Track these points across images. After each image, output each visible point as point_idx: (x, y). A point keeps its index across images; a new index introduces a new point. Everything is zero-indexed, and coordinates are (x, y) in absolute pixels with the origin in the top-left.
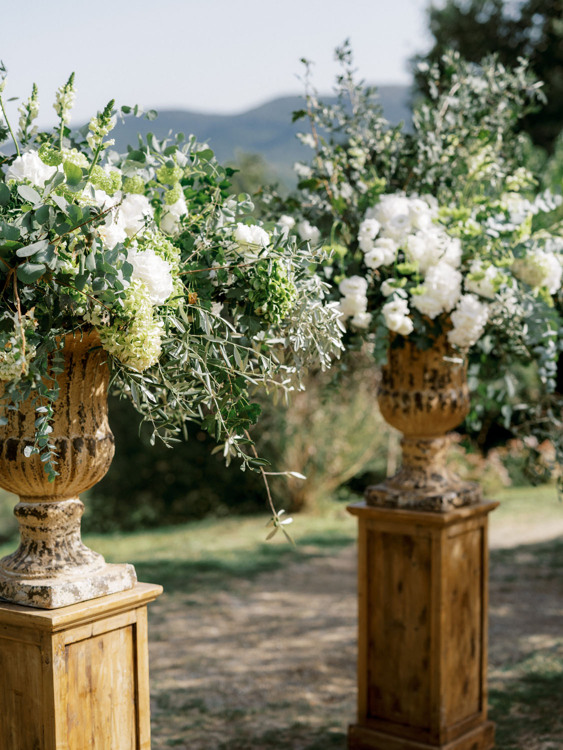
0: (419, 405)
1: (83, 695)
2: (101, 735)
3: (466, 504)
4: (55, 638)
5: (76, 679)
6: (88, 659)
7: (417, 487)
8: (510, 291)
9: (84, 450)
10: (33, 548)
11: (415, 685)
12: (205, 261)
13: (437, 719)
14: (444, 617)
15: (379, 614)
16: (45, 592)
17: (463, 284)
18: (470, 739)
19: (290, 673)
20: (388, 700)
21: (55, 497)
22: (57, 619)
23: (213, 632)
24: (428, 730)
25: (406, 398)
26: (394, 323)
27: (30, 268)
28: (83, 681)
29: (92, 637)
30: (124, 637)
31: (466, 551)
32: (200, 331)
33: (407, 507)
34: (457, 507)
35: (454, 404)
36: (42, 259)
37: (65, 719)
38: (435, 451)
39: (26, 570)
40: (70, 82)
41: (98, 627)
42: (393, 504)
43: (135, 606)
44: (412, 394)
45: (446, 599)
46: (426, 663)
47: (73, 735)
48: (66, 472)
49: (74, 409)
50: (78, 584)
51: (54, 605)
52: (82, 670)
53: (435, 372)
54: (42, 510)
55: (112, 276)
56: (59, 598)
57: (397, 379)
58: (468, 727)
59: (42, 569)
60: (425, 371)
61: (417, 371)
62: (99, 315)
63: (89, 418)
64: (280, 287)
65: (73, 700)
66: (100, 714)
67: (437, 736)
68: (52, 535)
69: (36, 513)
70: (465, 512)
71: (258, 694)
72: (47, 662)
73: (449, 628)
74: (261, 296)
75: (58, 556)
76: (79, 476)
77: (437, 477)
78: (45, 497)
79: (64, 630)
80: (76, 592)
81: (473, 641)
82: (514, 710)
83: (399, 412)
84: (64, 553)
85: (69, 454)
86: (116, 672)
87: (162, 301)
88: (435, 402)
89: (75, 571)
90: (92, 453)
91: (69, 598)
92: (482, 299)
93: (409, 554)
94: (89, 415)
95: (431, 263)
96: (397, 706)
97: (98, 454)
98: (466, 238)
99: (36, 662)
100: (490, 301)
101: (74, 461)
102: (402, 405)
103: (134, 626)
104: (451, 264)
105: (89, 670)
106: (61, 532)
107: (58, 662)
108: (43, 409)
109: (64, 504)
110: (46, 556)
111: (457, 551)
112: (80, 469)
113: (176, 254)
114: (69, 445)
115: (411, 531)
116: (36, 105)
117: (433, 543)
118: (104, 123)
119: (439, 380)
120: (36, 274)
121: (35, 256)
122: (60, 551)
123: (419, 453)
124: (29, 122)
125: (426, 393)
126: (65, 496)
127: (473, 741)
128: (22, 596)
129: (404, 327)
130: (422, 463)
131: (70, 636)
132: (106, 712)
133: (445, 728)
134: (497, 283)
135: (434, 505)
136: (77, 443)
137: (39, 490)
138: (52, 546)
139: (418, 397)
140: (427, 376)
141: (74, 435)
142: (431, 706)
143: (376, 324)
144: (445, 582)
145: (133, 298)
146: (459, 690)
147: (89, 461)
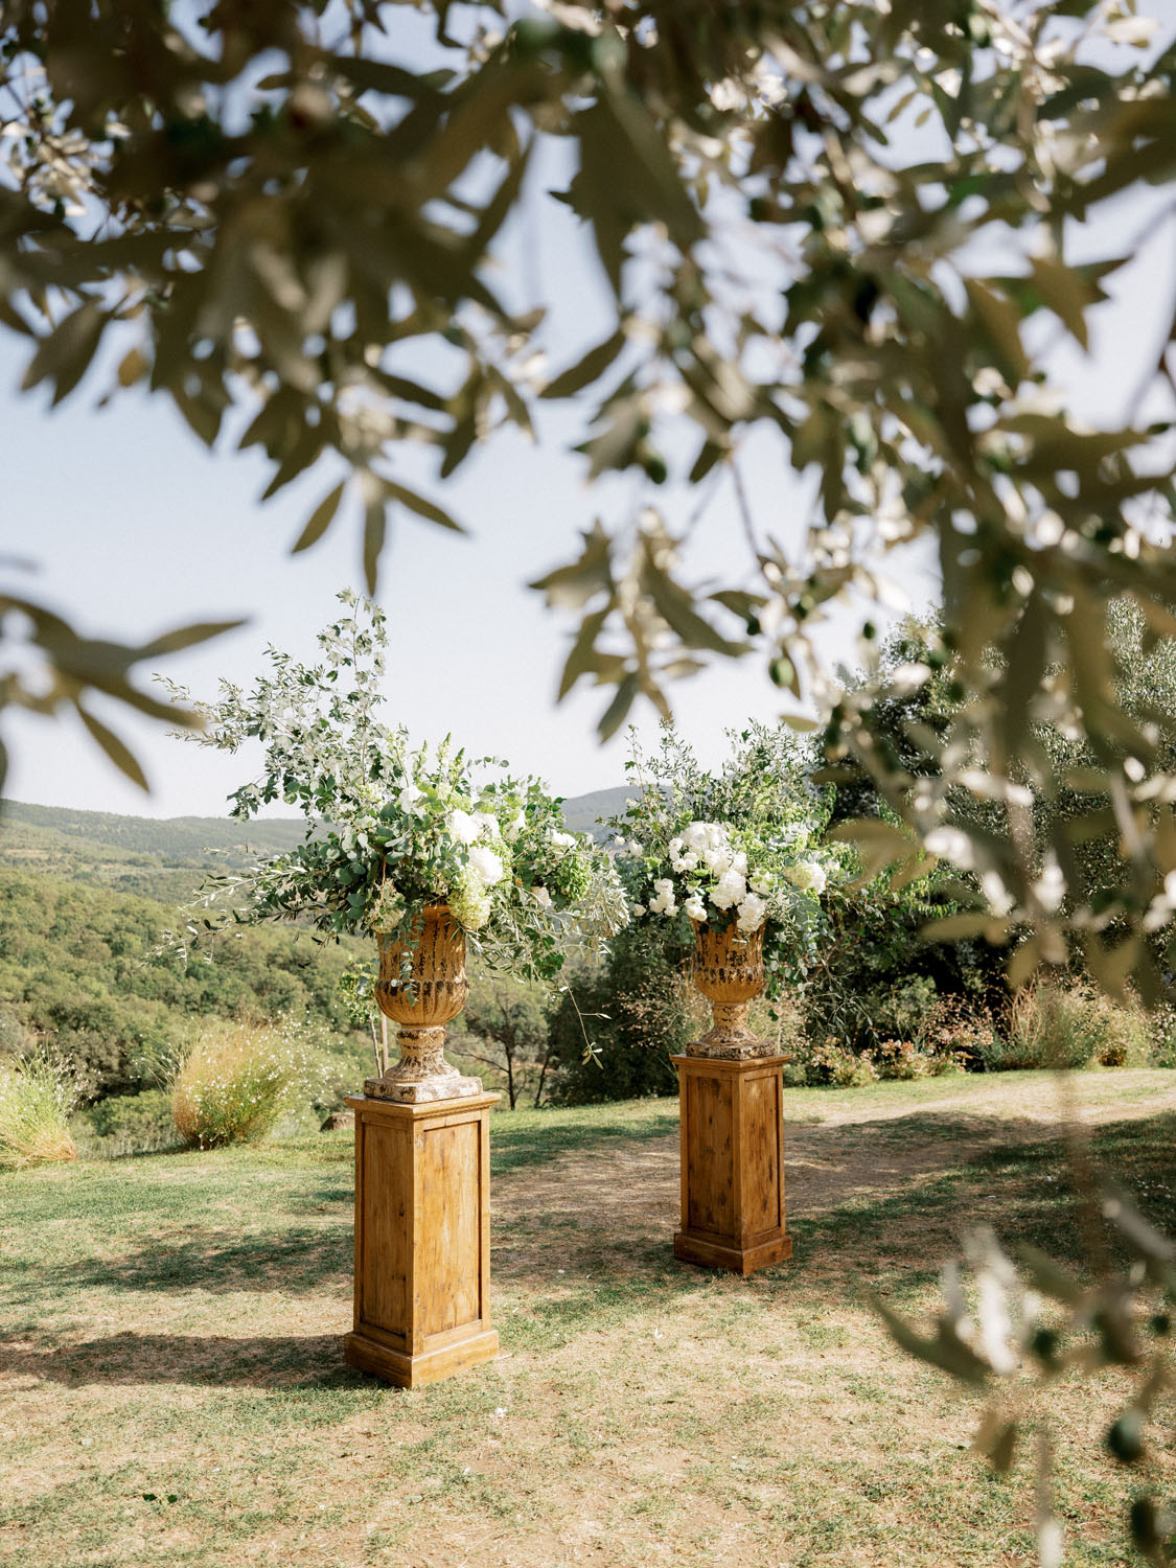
0: (723, 978)
1: (437, 1171)
2: (451, 1202)
3: (761, 1056)
4: (416, 1124)
5: (432, 1157)
6: (443, 1144)
7: (723, 1042)
8: (781, 890)
9: (444, 989)
10: (408, 1061)
11: (723, 1200)
12: (530, 858)
13: (740, 1228)
14: (743, 1144)
15: (696, 1143)
16: (411, 1091)
17: (747, 884)
18: (769, 1248)
19: (652, 1205)
20: (703, 1212)
21: (425, 1024)
22: (416, 1110)
23: (603, 1176)
24: (732, 1237)
25: (713, 972)
26: (692, 912)
27: (395, 854)
28: (438, 1159)
29: (445, 1127)
30: (472, 1130)
31: (762, 1093)
32: (521, 905)
33: (715, 1056)
34: (754, 1057)
35: (750, 978)
36: (400, 848)
37: (421, 1186)
38: (738, 1014)
39: (401, 1077)
40: (447, 739)
41: (451, 1120)
42: (705, 1055)
43: (482, 1107)
44: (717, 969)
45: (744, 1130)
46: (730, 1182)
47: (427, 1199)
48: (430, 1005)
49: (438, 961)
50: (437, 1088)
51: (417, 1101)
52: (437, 1151)
53: (735, 953)
54: (415, 1033)
55: (451, 861)
56: (420, 1096)
57: (707, 958)
58: (767, 1237)
59: (413, 1076)
60: (727, 952)
61: (721, 953)
62: (440, 888)
63: (449, 969)
64: (579, 875)
65: (430, 1174)
66: (450, 1187)
67: (739, 1242)
68: (421, 1052)
69: (410, 1036)
70: (759, 1062)
71: (622, 1219)
72: (410, 1142)
73: (748, 1154)
74: (565, 881)
75: (425, 1067)
76: (440, 1009)
77: (738, 1034)
78: (418, 1024)
79: (422, 1119)
80: (434, 1092)
81: (770, 1166)
82: (818, 1234)
83: (708, 982)
84: (429, 1065)
85: (433, 992)
86: (464, 1156)
87: (494, 883)
88: (734, 976)
89: (436, 1078)
90: (450, 992)
91: (429, 1097)
92: (762, 897)
93: (716, 1093)
94: (449, 965)
95: (724, 870)
96: (710, 1218)
97: (455, 994)
98: (751, 852)
99: (404, 1142)
100: (767, 898)
101: (436, 997)
102: (711, 978)
103: (479, 1122)
104: (738, 871)
105: (442, 1151)
106: (427, 1050)
107: (418, 1143)
108: (406, 954)
109: (430, 1030)
110: (416, 1067)
111: (754, 1090)
112: (441, 1003)
113: (510, 853)
114: (434, 986)
115: (717, 1075)
116: (425, 754)
117: (733, 1083)
118: (458, 763)
119: (737, 959)
120: (398, 858)
121: (396, 846)
122: (426, 1064)
123: (725, 1016)
124: (419, 766)
125: (727, 969)
126: (433, 1024)
127: (772, 1250)
128: (397, 1095)
129: (700, 915)
130: (728, 1024)
131: (428, 1124)
132: (455, 1187)
133: (746, 1236)
134: (771, 884)
135: (734, 1055)
136: (439, 985)
137: (412, 1018)
138: (421, 1060)
139: (722, 972)
140: (728, 956)
141: (437, 979)
142: (734, 1218)
143: (682, 913)
144: (742, 1116)
145: (465, 877)
146: (759, 1205)
147: (448, 998)
